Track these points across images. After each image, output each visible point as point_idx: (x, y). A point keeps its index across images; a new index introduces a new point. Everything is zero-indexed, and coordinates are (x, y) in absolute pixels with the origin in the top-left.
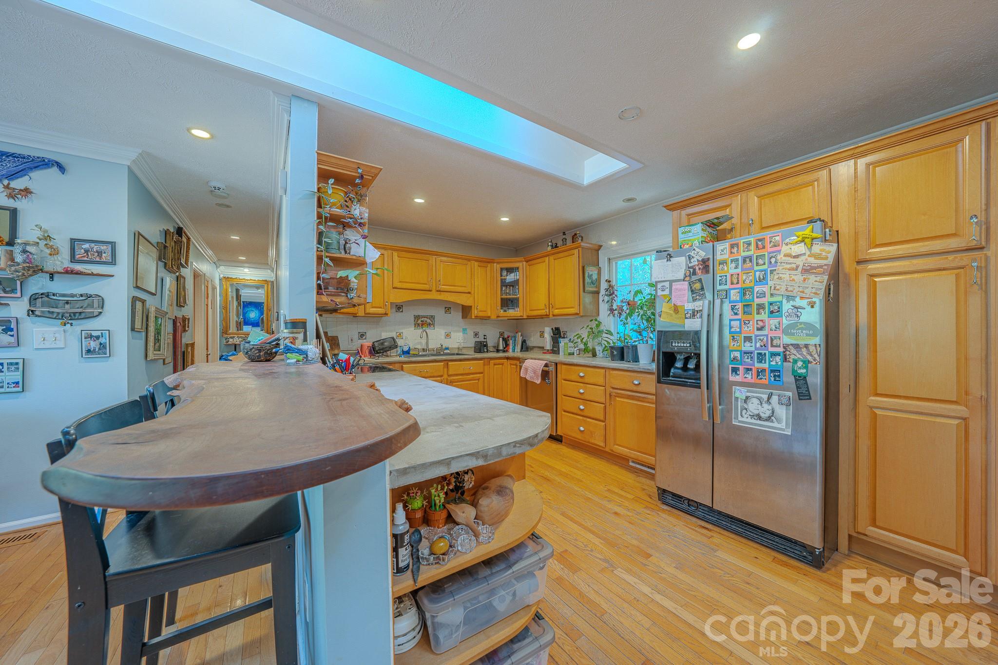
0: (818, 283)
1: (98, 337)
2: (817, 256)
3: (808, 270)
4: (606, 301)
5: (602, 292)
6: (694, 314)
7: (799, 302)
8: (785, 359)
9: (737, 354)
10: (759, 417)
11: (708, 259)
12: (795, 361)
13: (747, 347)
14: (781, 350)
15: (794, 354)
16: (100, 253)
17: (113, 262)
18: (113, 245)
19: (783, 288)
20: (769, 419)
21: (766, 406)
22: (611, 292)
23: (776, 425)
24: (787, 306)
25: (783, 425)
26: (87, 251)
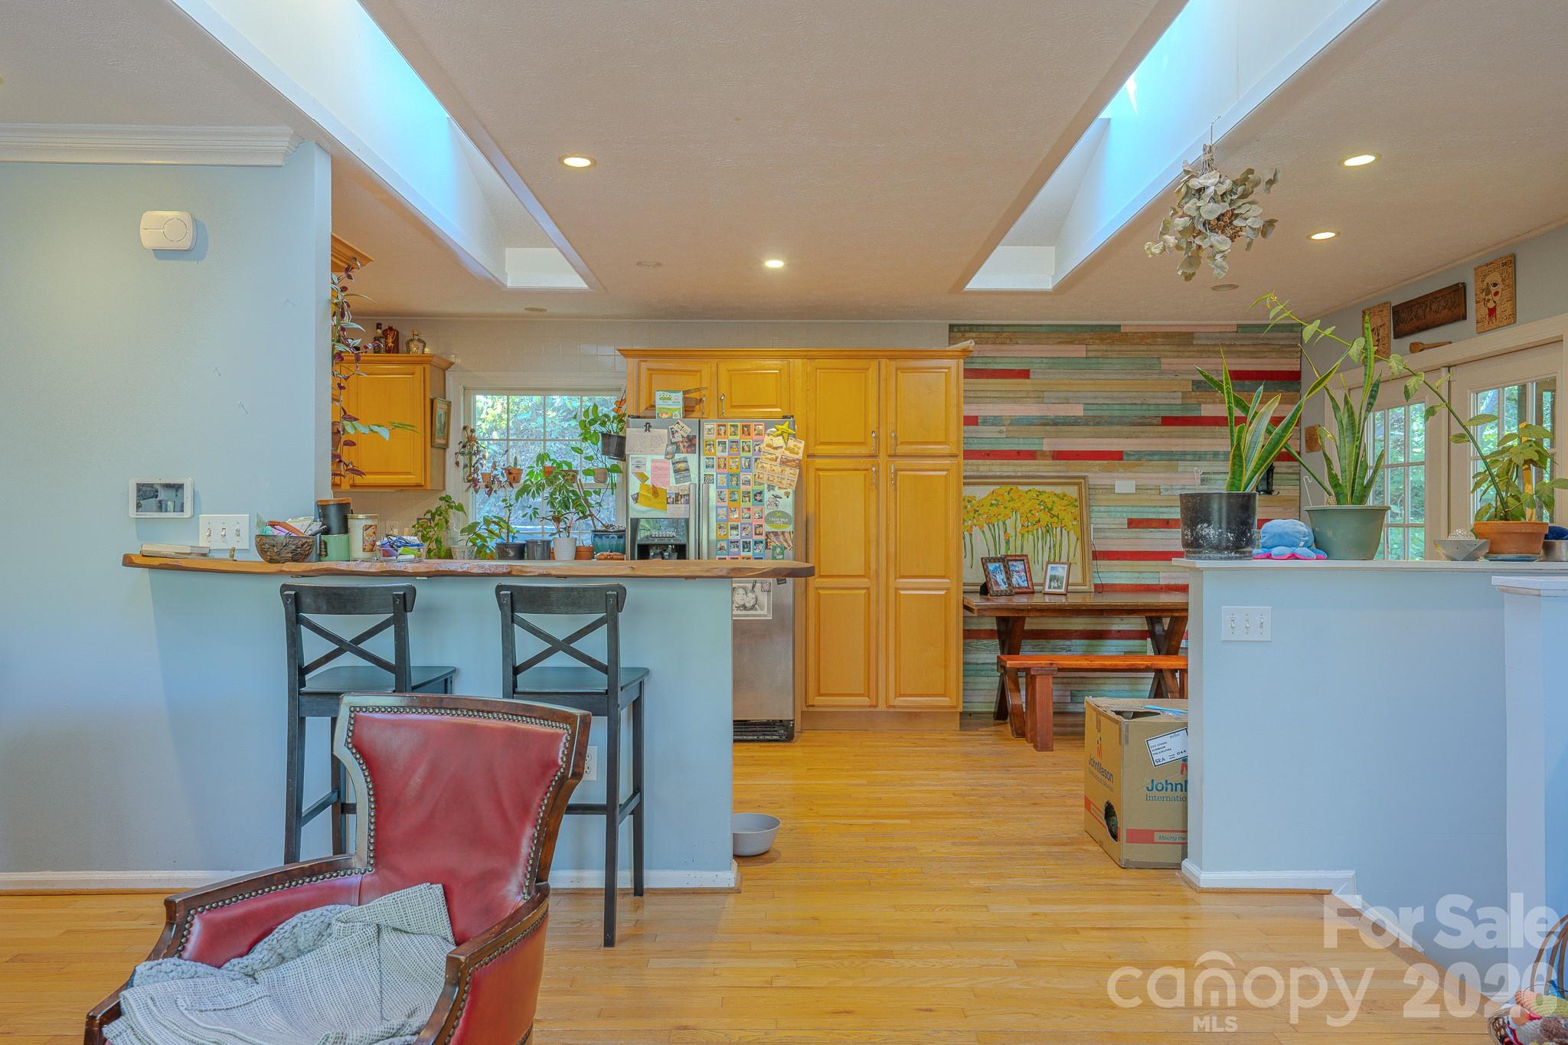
0: (791, 474)
2: (792, 451)
3: (785, 462)
4: (461, 465)
5: (454, 448)
6: (677, 498)
7: (777, 492)
8: (767, 547)
9: (724, 544)
10: (744, 607)
11: (695, 437)
12: (775, 548)
13: (734, 535)
14: (763, 538)
15: (774, 542)
19: (766, 478)
20: (753, 608)
21: (750, 594)
22: (470, 448)
23: (759, 612)
24: (767, 496)
25: (765, 612)
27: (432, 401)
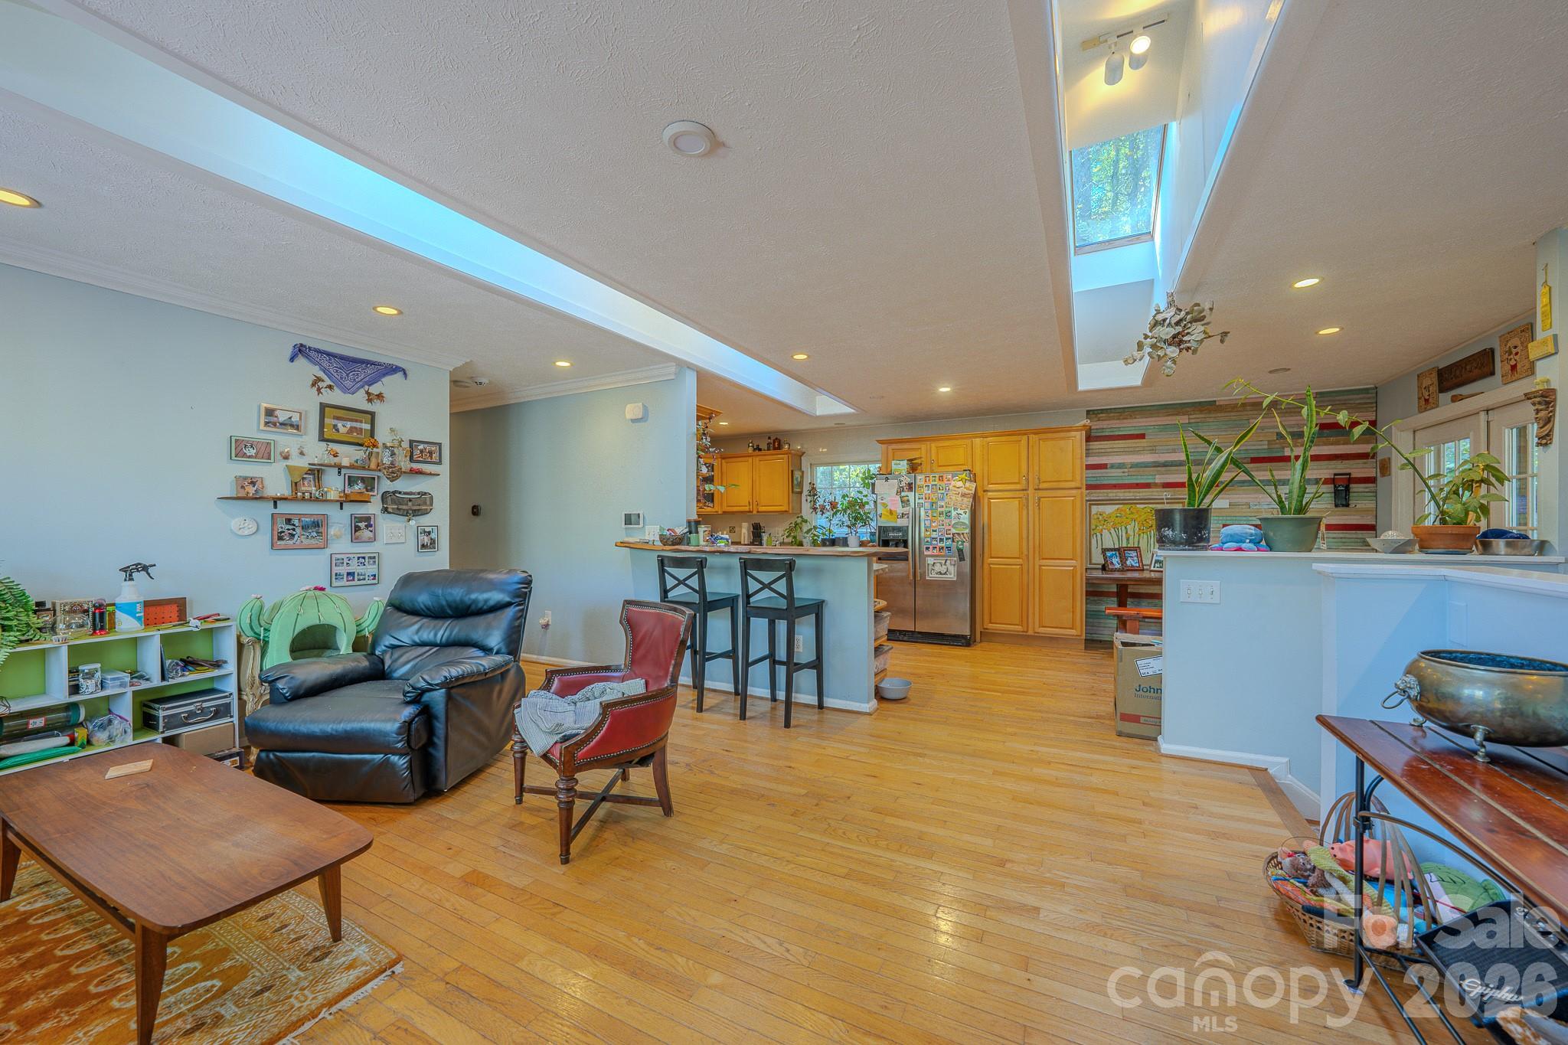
0: (968, 501)
1: (429, 533)
2: (968, 489)
3: (964, 495)
4: (809, 501)
5: (805, 492)
6: (903, 515)
7: (959, 511)
8: (953, 541)
9: (929, 539)
10: (941, 574)
11: (912, 483)
12: (958, 542)
13: (934, 535)
14: (951, 536)
15: (957, 538)
16: (431, 453)
17: (440, 463)
18: (440, 445)
19: (952, 503)
20: (945, 574)
21: (944, 567)
22: (813, 492)
23: (949, 576)
24: (954, 513)
25: (952, 576)
26: (422, 451)
27: (792, 471)
